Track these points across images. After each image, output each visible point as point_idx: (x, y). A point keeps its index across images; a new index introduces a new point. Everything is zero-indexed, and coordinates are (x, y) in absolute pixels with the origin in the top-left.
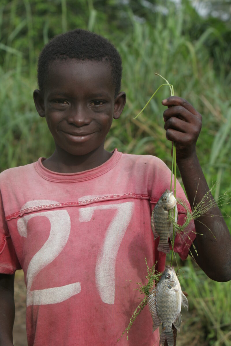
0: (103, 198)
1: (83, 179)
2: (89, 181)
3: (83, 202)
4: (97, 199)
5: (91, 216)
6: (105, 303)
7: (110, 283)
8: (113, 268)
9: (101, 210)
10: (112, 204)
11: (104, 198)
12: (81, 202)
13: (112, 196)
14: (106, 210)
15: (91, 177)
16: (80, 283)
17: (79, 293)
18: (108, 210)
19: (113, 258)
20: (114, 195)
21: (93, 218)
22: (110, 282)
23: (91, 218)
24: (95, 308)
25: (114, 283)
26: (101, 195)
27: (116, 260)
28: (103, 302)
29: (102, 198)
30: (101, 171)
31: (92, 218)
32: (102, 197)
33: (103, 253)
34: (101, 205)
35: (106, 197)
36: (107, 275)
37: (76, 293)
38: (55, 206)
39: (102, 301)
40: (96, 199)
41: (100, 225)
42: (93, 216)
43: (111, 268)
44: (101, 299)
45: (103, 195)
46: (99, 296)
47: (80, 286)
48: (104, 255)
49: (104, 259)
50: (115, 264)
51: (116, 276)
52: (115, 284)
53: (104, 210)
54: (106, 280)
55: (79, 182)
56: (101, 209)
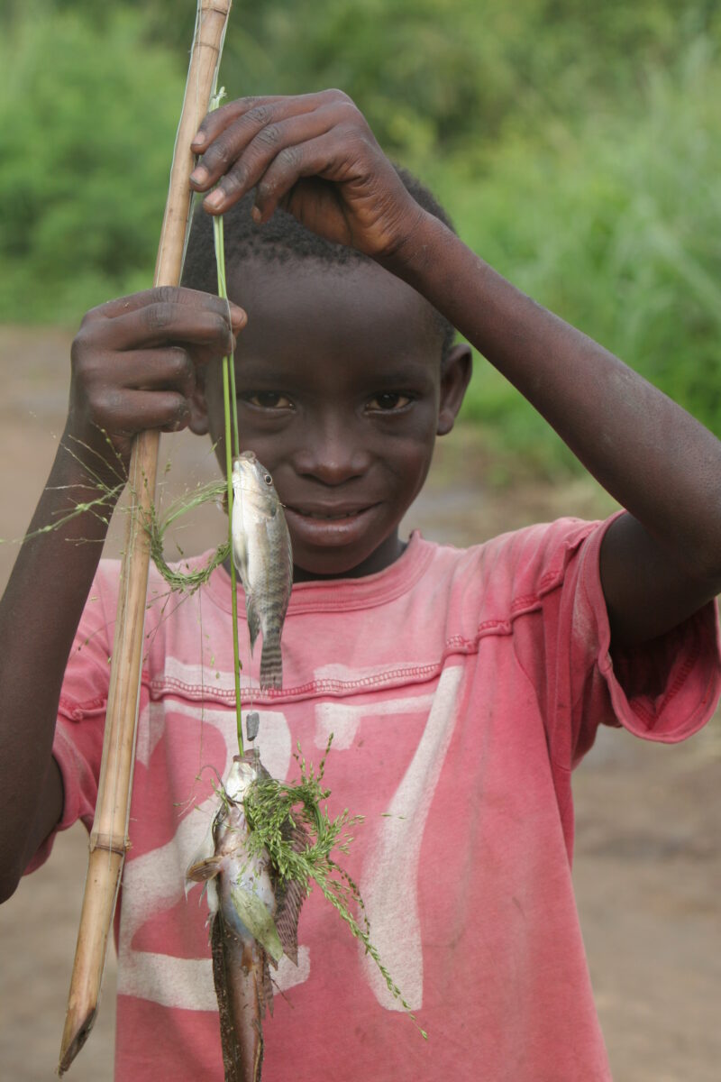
0: (386, 676)
1: (334, 605)
2: (349, 617)
3: (329, 683)
4: (367, 682)
5: (353, 733)
6: (390, 1009)
7: (404, 941)
8: (408, 893)
9: (383, 718)
10: (415, 695)
11: (389, 678)
12: (324, 684)
13: (414, 671)
14: (399, 715)
15: (354, 603)
16: (308, 949)
17: (302, 981)
18: (406, 714)
19: (408, 857)
20: (422, 665)
21: (360, 742)
22: (402, 938)
23: (353, 739)
24: (358, 1030)
25: (416, 939)
26: (380, 666)
27: (417, 863)
28: (383, 1008)
29: (382, 678)
30: (377, 593)
31: (355, 741)
32: (383, 675)
33: (383, 844)
34: (381, 701)
35: (395, 674)
36: (391, 915)
37: (293, 983)
38: (249, 694)
39: (377, 1004)
40: (364, 680)
41: (382, 763)
42: (357, 736)
43: (404, 893)
44: (376, 998)
45: (387, 665)
46: (369, 988)
47: (308, 958)
48: (387, 850)
49: (387, 863)
50: (415, 877)
51: (422, 914)
52: (419, 942)
53: (393, 716)
54: (388, 932)
55: (318, 615)
56: (382, 713)
